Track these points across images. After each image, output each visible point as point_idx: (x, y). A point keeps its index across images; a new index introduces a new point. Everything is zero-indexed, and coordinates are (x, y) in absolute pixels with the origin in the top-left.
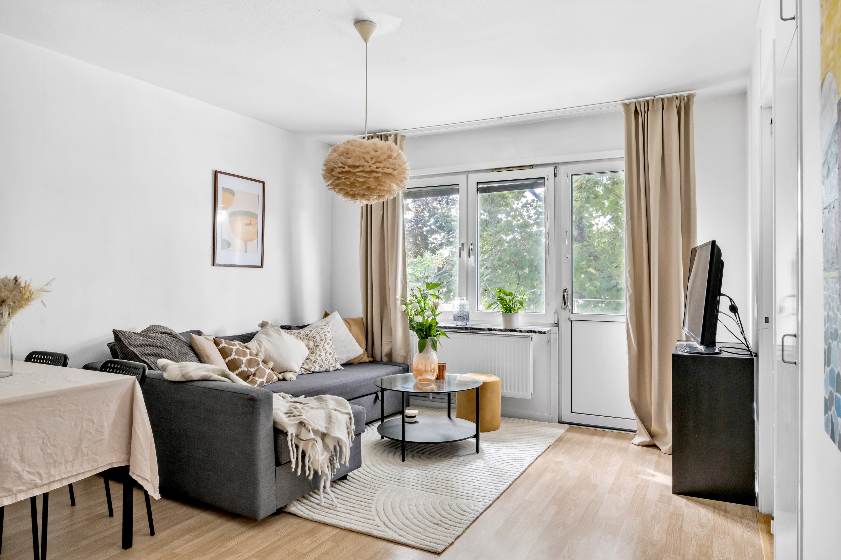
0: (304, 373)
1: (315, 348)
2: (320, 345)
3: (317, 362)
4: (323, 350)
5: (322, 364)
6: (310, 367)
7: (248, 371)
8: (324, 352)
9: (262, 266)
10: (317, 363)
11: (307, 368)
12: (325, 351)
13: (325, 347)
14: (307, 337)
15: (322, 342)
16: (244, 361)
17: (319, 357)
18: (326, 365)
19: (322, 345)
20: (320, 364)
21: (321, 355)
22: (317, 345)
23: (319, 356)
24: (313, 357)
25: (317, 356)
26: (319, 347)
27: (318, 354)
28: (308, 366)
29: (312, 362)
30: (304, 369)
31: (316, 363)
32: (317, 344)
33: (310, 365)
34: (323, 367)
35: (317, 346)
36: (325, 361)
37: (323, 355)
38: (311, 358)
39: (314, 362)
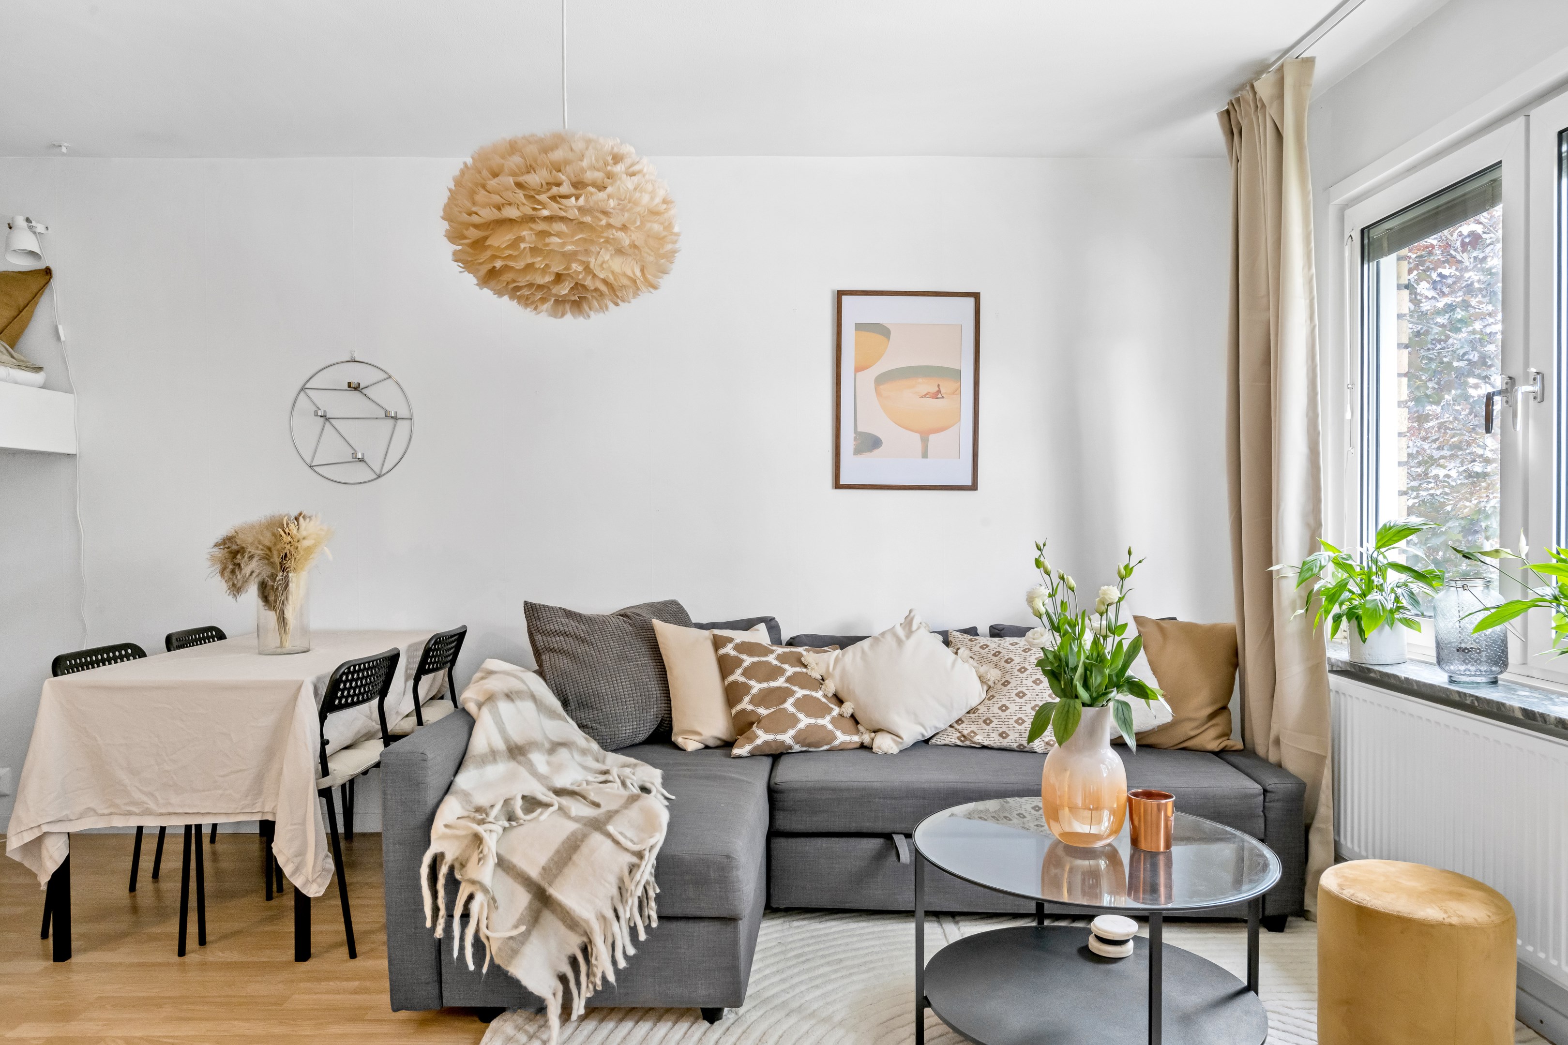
0: (959, 743)
1: (999, 686)
2: (1014, 683)
3: (991, 722)
4: (1017, 695)
5: (1004, 728)
6: (973, 732)
7: (753, 712)
8: (1018, 700)
9: (974, 487)
10: (992, 725)
11: (965, 732)
12: (1021, 697)
13: (1024, 690)
14: (995, 659)
15: (1021, 675)
16: (754, 691)
17: (1000, 712)
18: (1017, 735)
19: (1019, 682)
20: (1001, 730)
21: (1007, 708)
22: (1007, 681)
23: (1000, 708)
24: (985, 709)
25: (995, 709)
26: (1009, 687)
27: (1000, 704)
28: (969, 730)
29: (981, 721)
30: (959, 735)
31: (988, 724)
32: (1008, 678)
33: (974, 728)
34: (1010, 738)
35: (1006, 683)
36: (1016, 725)
37: (1013, 708)
38: (982, 709)
39: (985, 722)
